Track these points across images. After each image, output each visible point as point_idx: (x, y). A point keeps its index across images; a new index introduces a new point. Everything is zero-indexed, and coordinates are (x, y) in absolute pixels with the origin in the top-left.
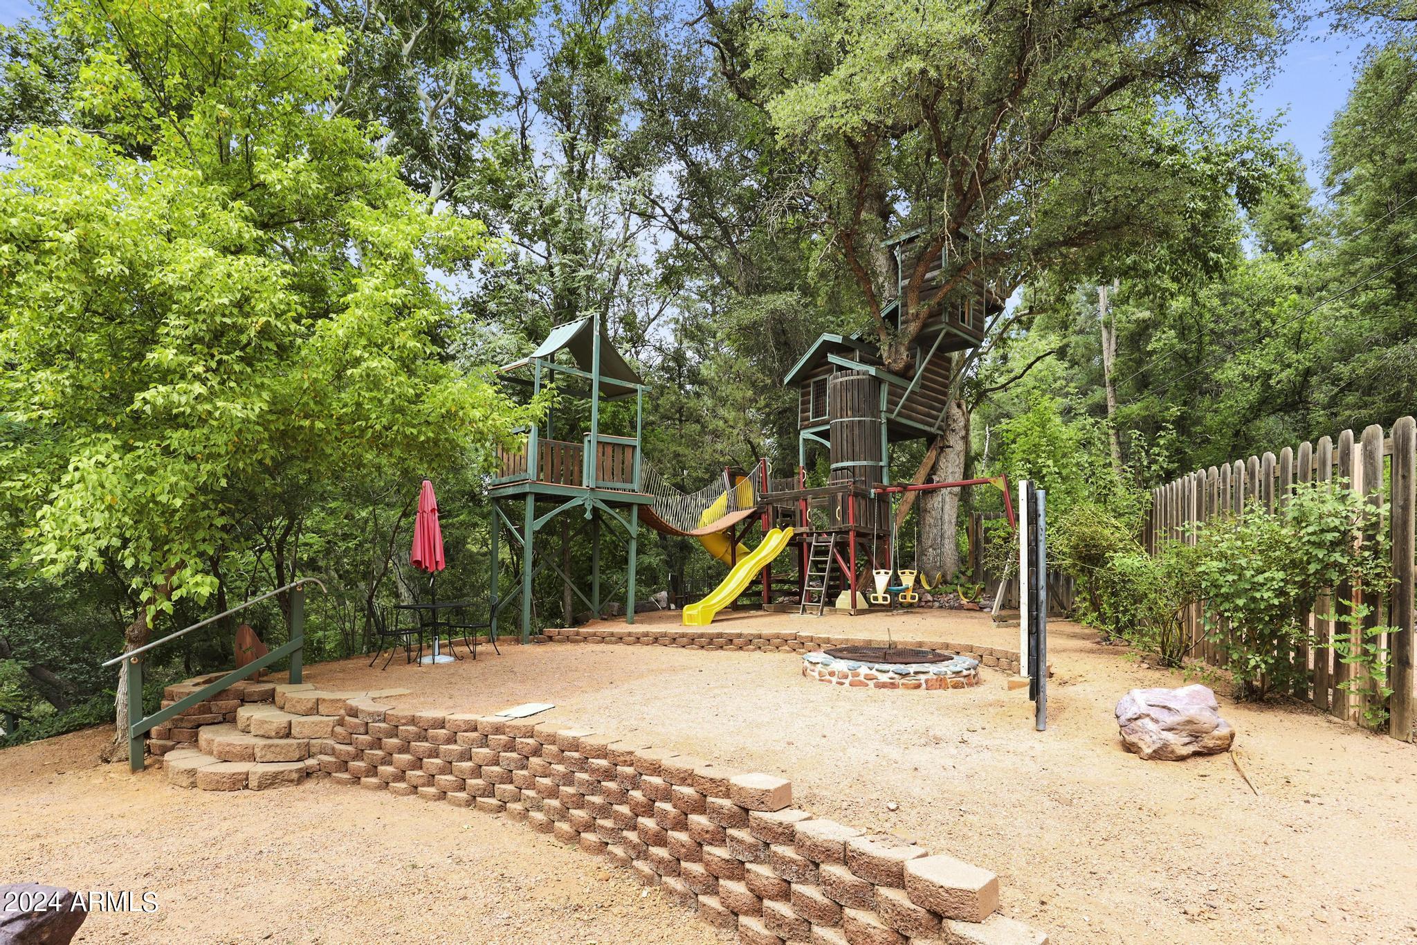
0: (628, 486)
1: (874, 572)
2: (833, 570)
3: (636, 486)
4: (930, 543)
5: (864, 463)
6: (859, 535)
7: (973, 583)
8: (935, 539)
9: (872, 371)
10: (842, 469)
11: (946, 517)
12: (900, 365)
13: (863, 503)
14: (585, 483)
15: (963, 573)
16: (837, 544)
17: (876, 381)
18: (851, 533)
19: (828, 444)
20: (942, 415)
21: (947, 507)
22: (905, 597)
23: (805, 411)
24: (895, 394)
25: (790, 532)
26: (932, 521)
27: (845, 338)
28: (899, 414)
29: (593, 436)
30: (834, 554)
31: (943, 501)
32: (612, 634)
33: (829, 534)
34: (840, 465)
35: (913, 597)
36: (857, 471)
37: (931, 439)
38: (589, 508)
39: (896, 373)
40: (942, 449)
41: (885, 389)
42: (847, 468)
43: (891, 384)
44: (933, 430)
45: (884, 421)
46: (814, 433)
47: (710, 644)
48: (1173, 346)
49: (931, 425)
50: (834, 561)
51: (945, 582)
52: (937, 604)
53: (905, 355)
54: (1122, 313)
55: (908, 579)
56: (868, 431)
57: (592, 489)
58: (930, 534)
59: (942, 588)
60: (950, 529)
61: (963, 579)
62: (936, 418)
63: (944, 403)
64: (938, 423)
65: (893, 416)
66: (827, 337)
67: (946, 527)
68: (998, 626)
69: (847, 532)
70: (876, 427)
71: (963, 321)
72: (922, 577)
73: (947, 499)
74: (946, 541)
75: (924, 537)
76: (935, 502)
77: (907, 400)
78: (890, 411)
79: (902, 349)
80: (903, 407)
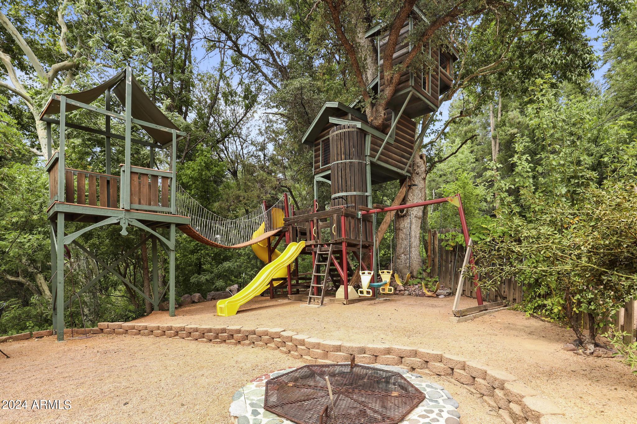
0: (165, 209)
1: (361, 272)
2: (331, 270)
3: (173, 209)
4: (402, 251)
5: (355, 193)
6: (350, 245)
7: (431, 277)
8: (406, 248)
9: (359, 125)
10: (339, 197)
11: (413, 234)
12: (378, 122)
13: (352, 222)
14: (121, 206)
15: (424, 271)
16: (334, 252)
17: (362, 133)
18: (344, 244)
19: (330, 182)
20: (409, 162)
21: (413, 227)
22: (384, 290)
23: (317, 162)
24: (376, 143)
25: (302, 244)
26: (403, 236)
27: (340, 104)
28: (379, 159)
29: (126, 166)
30: (332, 259)
31: (411, 223)
32: (146, 328)
33: (329, 245)
34: (337, 195)
35: (390, 290)
36: (349, 199)
37: (403, 179)
38: (124, 226)
39: (377, 128)
40: (410, 187)
41: (369, 139)
42: (342, 197)
43: (373, 136)
44: (404, 172)
45: (368, 163)
46: (323, 177)
47: (217, 337)
48: (528, 147)
49: (402, 169)
50: (332, 264)
51: (412, 277)
52: (407, 292)
53: (382, 112)
54: (502, 131)
55: (386, 277)
56: (356, 170)
57: (127, 211)
58: (402, 245)
59: (411, 281)
60: (416, 242)
61: (425, 274)
62: (405, 164)
63: (411, 154)
64: (407, 167)
65: (375, 160)
66: (329, 105)
67: (413, 240)
68: (459, 321)
69: (340, 243)
70: (362, 167)
71: (425, 88)
72: (396, 275)
73: (414, 221)
74: (413, 249)
75: (399, 246)
76: (405, 224)
77: (384, 148)
78: (372, 156)
79: (381, 109)
80: (382, 154)
